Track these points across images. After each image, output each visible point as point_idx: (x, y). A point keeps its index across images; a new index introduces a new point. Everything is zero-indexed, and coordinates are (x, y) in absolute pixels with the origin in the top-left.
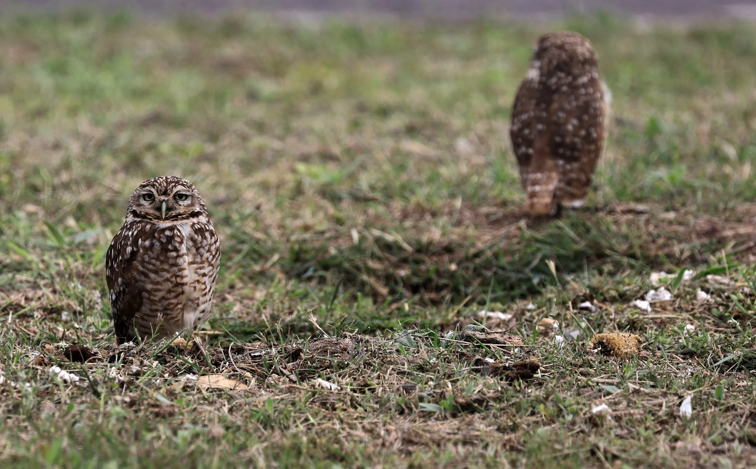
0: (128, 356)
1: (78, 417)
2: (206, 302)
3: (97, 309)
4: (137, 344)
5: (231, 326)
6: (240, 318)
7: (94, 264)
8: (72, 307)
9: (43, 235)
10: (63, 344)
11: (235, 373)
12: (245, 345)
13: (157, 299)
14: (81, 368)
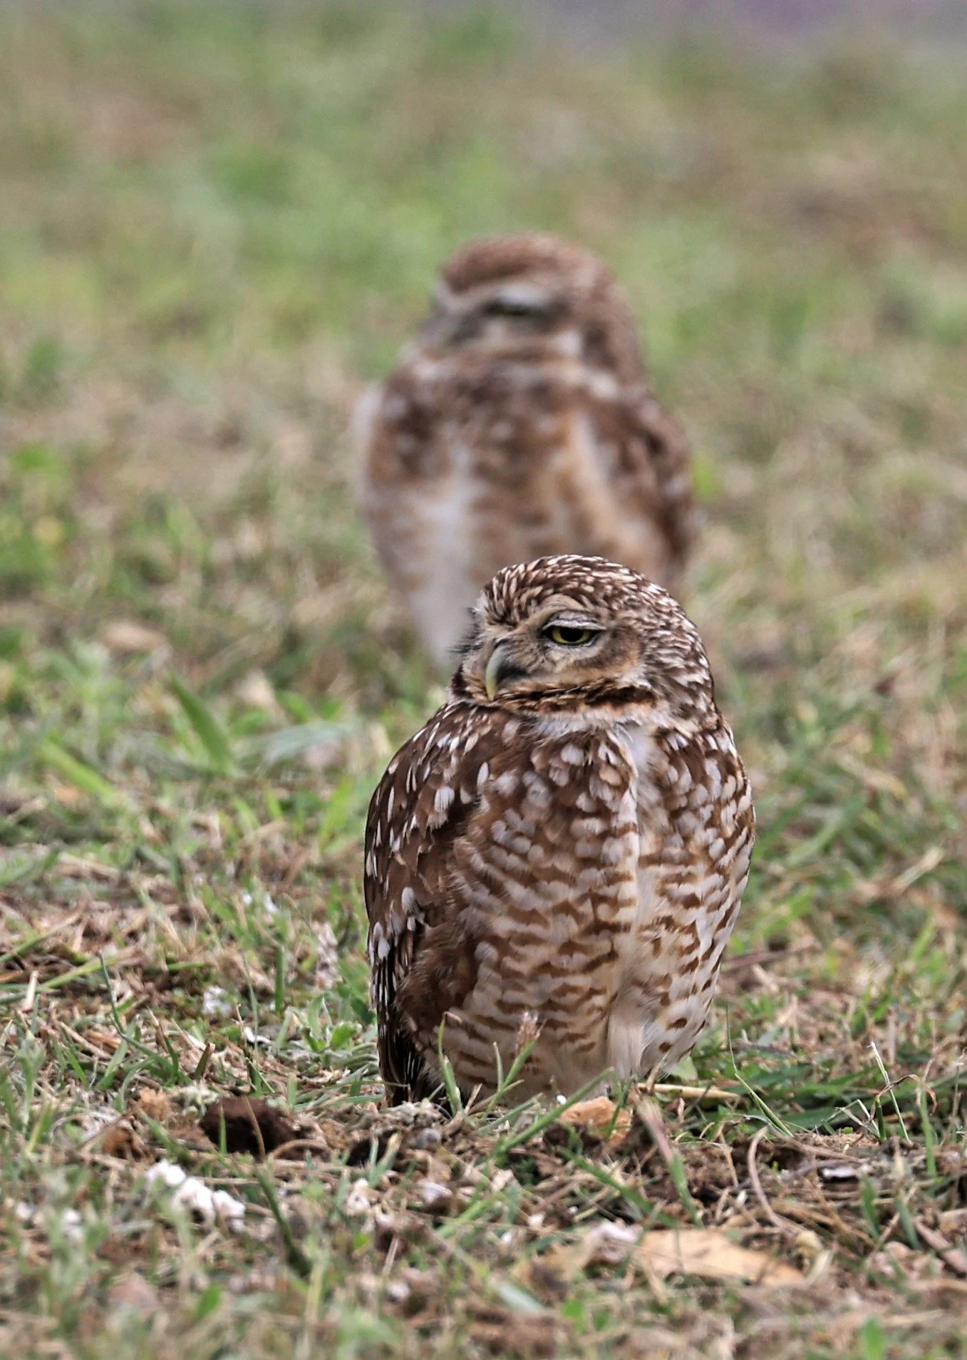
0: (414, 1148)
1: (229, 1337)
2: (694, 990)
3: (322, 986)
4: (448, 1111)
5: (764, 1074)
6: (795, 1048)
7: (324, 835)
8: (240, 974)
9: (163, 727)
10: (200, 1092)
11: (767, 1230)
12: (805, 1140)
13: (524, 968)
14: (254, 1176)
